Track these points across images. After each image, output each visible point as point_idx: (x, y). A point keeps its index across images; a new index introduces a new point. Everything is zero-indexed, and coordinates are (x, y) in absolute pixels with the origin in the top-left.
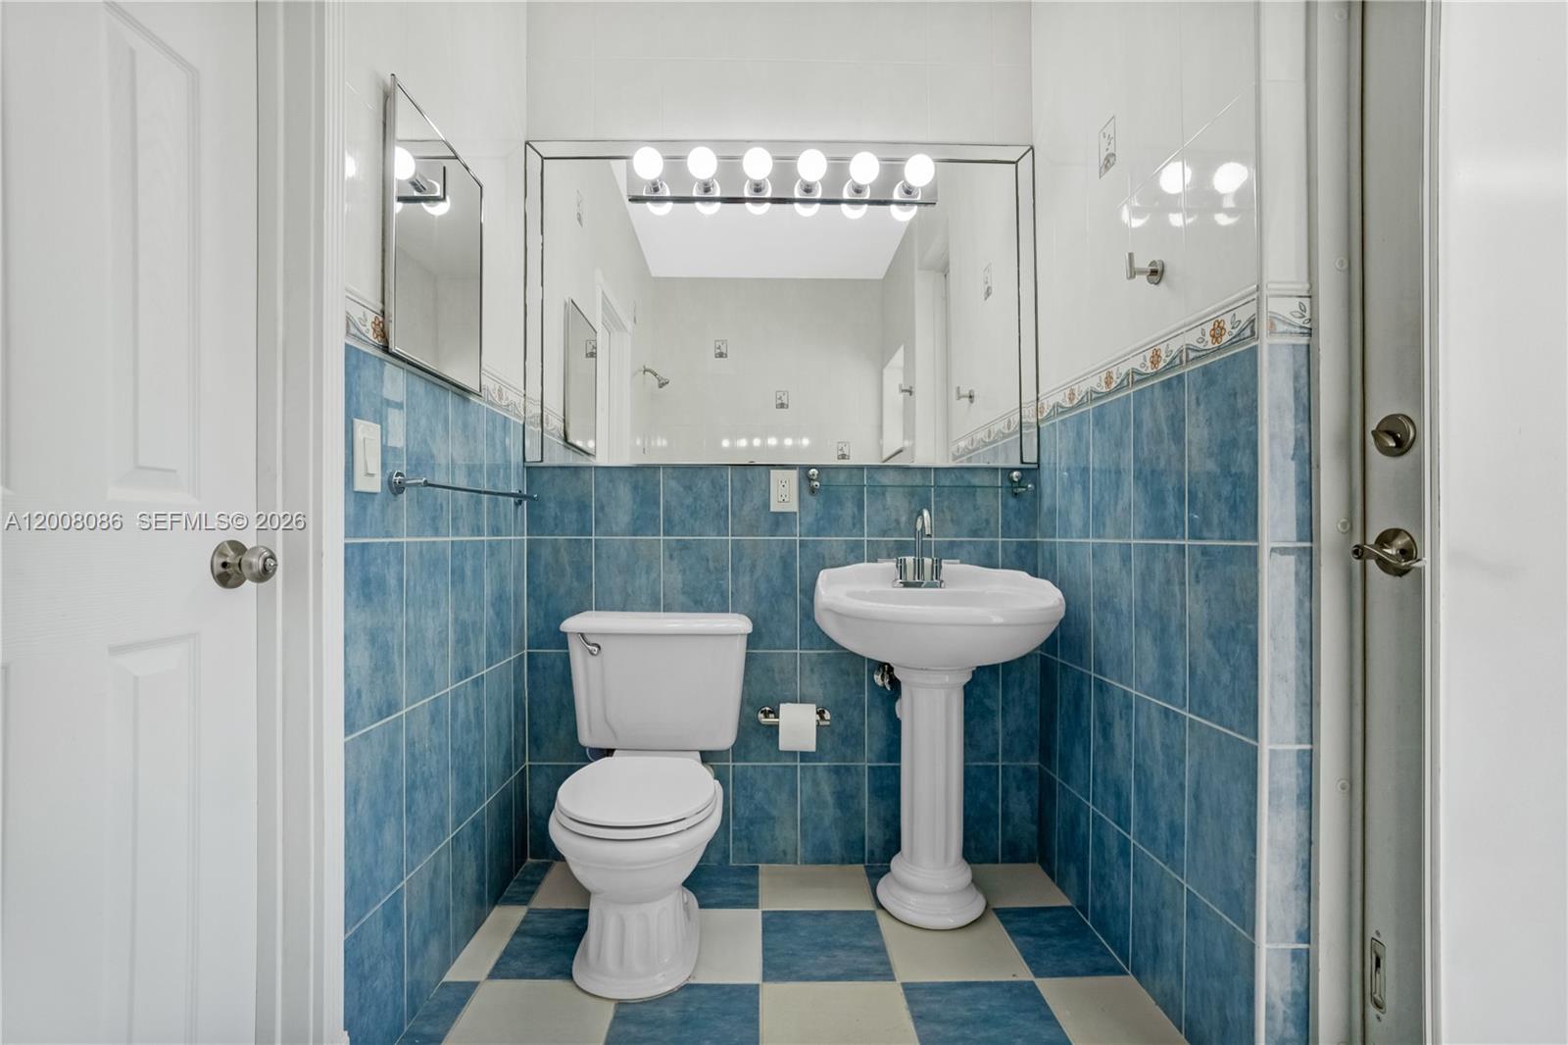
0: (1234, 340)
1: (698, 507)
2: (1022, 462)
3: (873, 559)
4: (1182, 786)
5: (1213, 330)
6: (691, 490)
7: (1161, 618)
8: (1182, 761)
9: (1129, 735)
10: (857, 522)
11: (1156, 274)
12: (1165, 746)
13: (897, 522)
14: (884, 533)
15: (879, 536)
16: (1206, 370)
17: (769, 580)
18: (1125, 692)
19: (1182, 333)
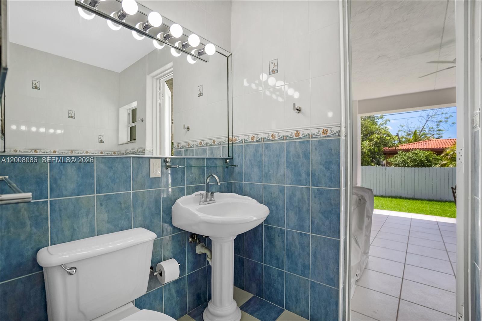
0: (332, 135)
1: (116, 177)
2: (228, 156)
3: (188, 194)
4: (308, 254)
5: (323, 131)
6: (112, 169)
7: (299, 208)
8: (309, 246)
9: (283, 242)
10: (183, 180)
11: (299, 110)
12: (300, 244)
13: (195, 178)
14: (191, 183)
15: (190, 185)
16: (319, 141)
17: (150, 209)
18: (281, 230)
19: (310, 129)
